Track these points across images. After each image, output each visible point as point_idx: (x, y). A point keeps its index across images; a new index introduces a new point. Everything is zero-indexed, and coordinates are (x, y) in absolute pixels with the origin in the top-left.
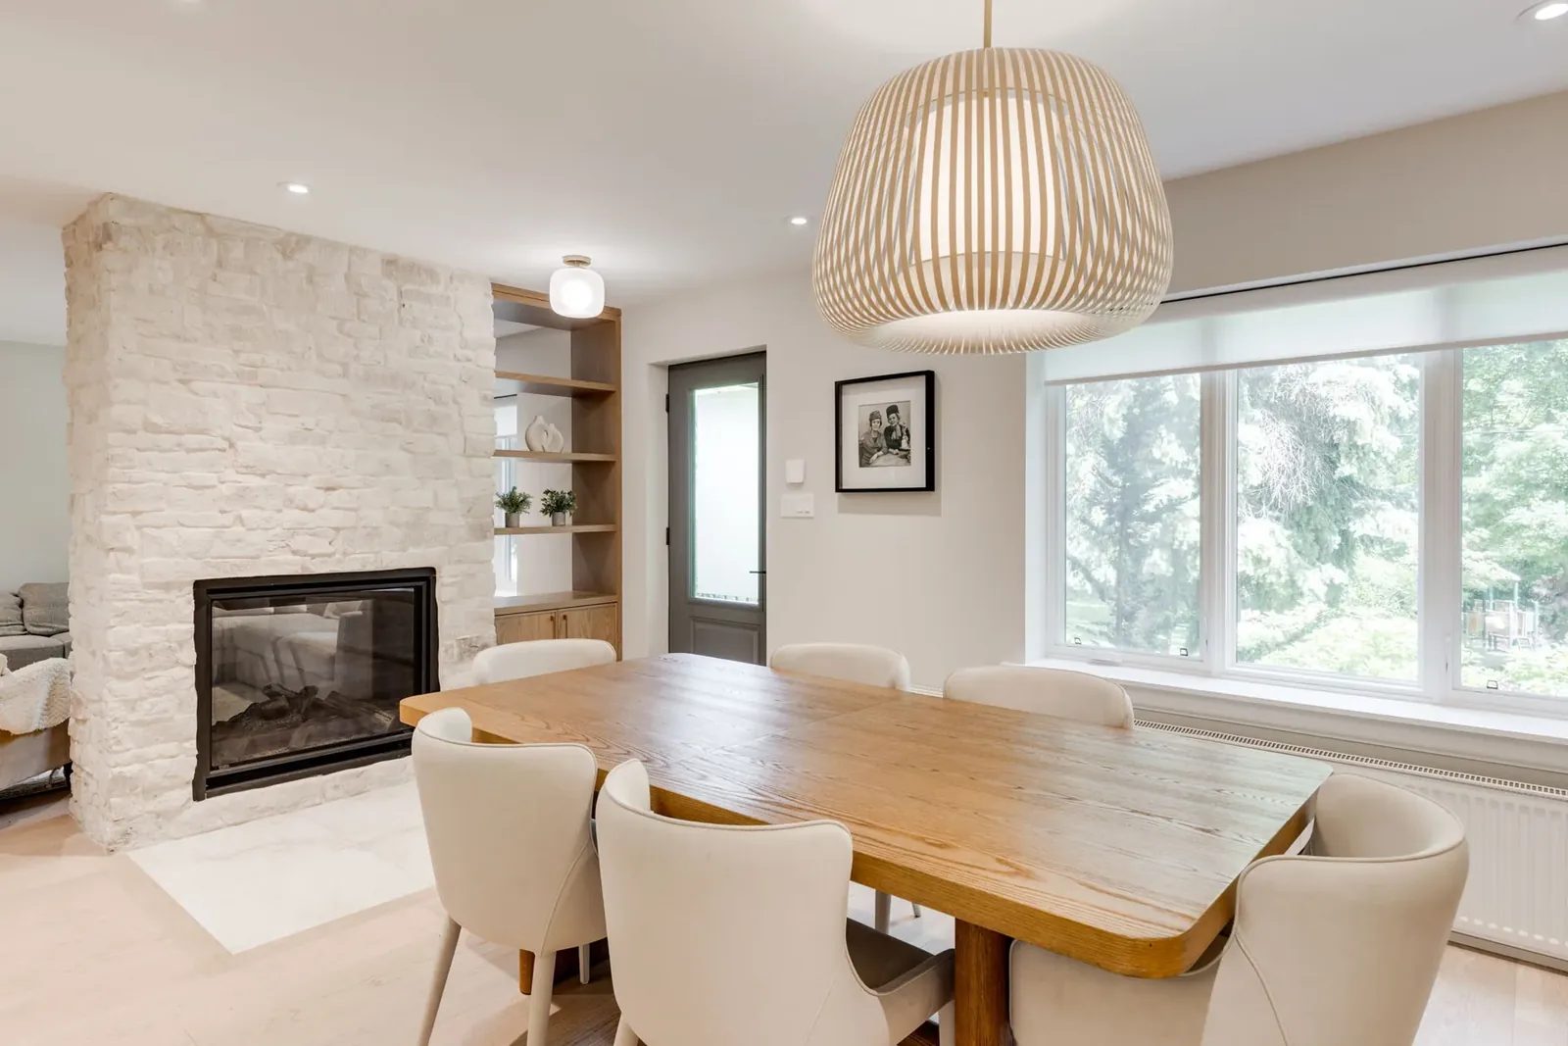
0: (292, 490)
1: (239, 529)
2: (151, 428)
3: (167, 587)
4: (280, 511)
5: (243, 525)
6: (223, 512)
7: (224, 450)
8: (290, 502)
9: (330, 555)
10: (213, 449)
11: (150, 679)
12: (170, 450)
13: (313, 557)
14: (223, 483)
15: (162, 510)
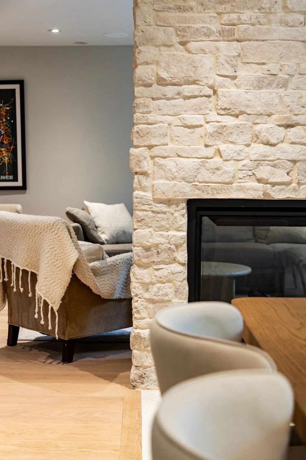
0: (257, 128)
1: (217, 159)
2: (161, 82)
3: (169, 202)
4: (248, 145)
5: (221, 157)
6: (206, 146)
7: (209, 96)
8: (256, 137)
9: (288, 184)
10: (202, 96)
11: (157, 270)
12: (173, 98)
13: (274, 184)
14: (208, 123)
15: (167, 145)
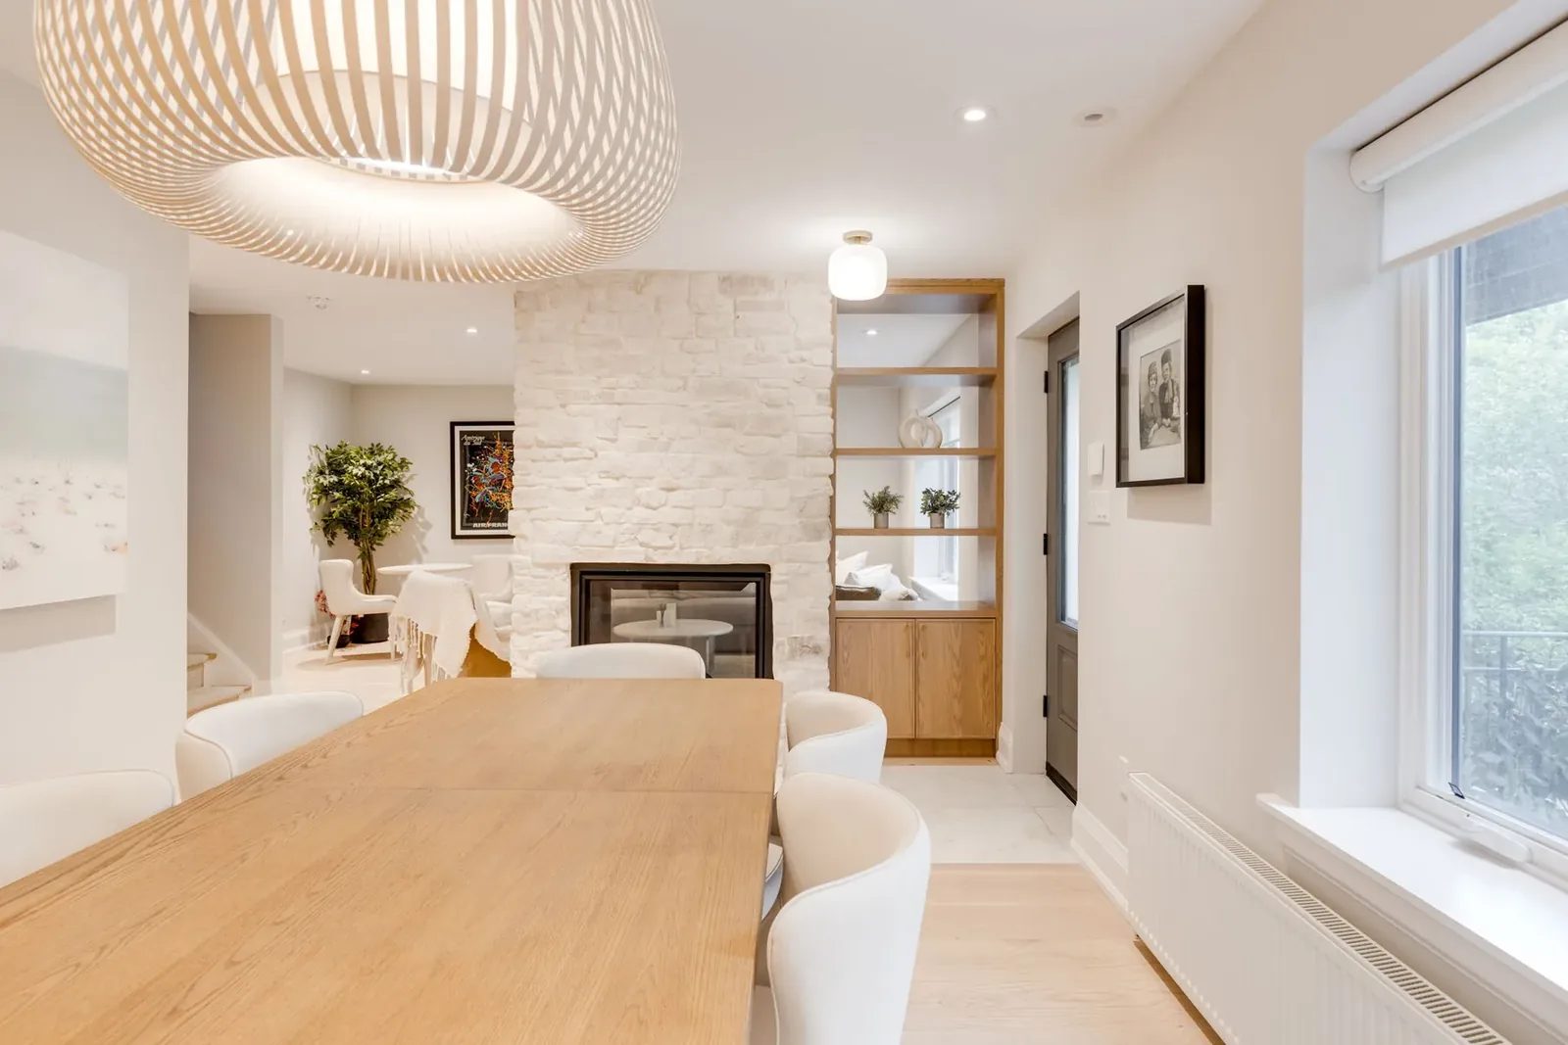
0: (639, 491)
1: (599, 522)
2: (541, 445)
3: (548, 566)
4: (630, 509)
5: (602, 520)
6: (587, 509)
7: (591, 459)
8: (638, 502)
9: (671, 548)
10: (581, 458)
11: (537, 637)
12: (553, 461)
13: (656, 549)
14: (589, 485)
15: (547, 507)
